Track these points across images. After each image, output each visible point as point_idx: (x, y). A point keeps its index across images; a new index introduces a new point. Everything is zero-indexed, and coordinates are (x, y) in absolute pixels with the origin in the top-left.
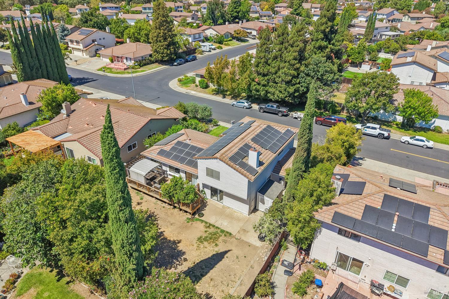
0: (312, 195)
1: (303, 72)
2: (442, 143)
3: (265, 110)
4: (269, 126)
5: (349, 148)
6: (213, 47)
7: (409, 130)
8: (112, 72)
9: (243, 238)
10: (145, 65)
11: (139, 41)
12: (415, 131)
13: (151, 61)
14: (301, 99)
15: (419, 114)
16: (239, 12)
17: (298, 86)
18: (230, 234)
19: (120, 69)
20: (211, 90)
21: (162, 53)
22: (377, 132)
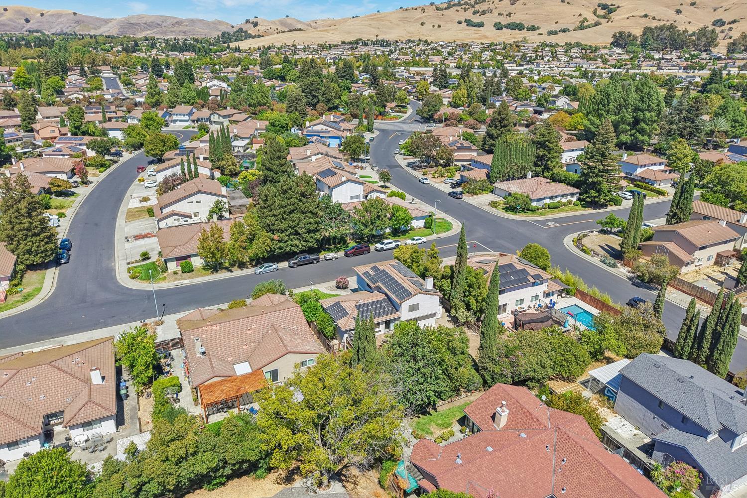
3: (299, 263)
6: (55, 217)
12: (408, 234)
13: (21, 271)
20: (202, 271)
22: (393, 245)
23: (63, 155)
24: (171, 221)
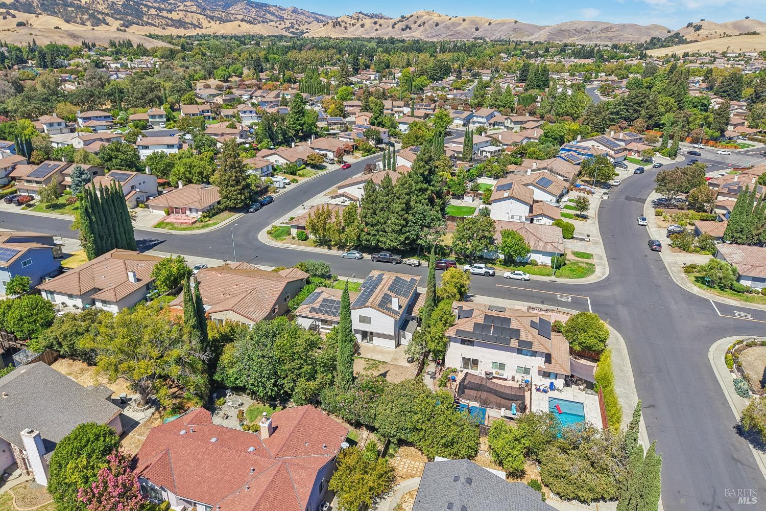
0: (441, 321)
1: (412, 221)
2: (537, 274)
3: (379, 259)
4: (397, 277)
5: (461, 287)
6: (287, 181)
7: (510, 266)
8: (176, 229)
9: (396, 363)
10: (214, 215)
11: (192, 183)
12: (515, 266)
13: (219, 209)
14: (411, 245)
15: (515, 251)
16: (304, 124)
17: (408, 234)
18: (386, 363)
19: (186, 223)
20: (312, 242)
21: (235, 200)
22: (483, 271)
23: (350, 139)
24: (339, 201)
